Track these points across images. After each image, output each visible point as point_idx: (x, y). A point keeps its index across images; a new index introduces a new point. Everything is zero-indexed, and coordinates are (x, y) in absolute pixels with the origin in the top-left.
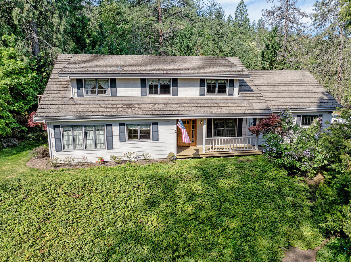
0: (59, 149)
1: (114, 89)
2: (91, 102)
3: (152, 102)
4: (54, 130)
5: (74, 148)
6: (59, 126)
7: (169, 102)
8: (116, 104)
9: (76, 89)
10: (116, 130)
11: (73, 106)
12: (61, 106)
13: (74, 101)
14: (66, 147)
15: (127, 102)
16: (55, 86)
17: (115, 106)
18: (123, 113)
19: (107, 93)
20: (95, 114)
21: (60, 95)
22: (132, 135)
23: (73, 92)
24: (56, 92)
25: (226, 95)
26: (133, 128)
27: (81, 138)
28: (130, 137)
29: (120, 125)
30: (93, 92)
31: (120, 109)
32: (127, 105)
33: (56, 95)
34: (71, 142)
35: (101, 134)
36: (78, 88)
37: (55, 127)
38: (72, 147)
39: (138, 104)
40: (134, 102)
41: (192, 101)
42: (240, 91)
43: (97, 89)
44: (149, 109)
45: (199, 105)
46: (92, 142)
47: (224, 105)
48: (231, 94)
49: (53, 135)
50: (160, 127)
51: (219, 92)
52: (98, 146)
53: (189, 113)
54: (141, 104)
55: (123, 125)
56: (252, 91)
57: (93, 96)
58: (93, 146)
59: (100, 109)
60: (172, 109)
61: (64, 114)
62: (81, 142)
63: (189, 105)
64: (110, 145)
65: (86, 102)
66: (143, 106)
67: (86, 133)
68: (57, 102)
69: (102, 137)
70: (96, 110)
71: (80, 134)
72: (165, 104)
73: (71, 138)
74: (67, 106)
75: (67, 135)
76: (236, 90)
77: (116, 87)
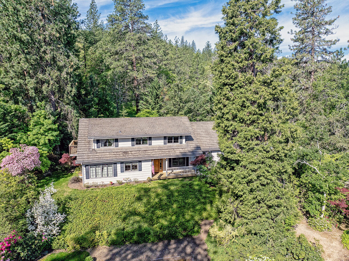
0: (88, 177)
1: (117, 143)
2: (105, 151)
3: (138, 150)
4: (86, 167)
5: (96, 176)
6: (88, 166)
7: (147, 149)
8: (119, 152)
9: (96, 144)
10: (119, 166)
11: (96, 154)
12: (89, 154)
13: (95, 151)
14: (91, 176)
15: (124, 150)
16: (83, 141)
17: (118, 153)
18: (123, 157)
19: (113, 145)
20: (108, 158)
21: (87, 148)
22: (127, 168)
23: (94, 146)
24: (84, 146)
25: (178, 144)
26: (127, 165)
27: (100, 171)
28: (126, 170)
29: (121, 163)
30: (105, 145)
31: (121, 155)
32: (124, 152)
33: (85, 148)
34: (94, 174)
35: (111, 169)
36: (97, 144)
37: (86, 166)
38: (95, 176)
39: (131, 151)
40: (128, 150)
41: (160, 148)
42: (186, 140)
43: (107, 144)
44: (137, 154)
45: (163, 150)
46: (106, 173)
47: (177, 150)
48: (181, 143)
49: (85, 170)
50: (143, 163)
51: (175, 142)
52: (109, 175)
53: (158, 155)
54: (132, 151)
55: (123, 163)
56: (193, 140)
57: (106, 148)
58: (106, 176)
59: (111, 156)
60: (149, 154)
61: (92, 159)
62: (100, 173)
63: (158, 151)
64: (115, 175)
65: (102, 152)
66: (133, 152)
67: (103, 168)
68: (86, 152)
69: (111, 170)
70: (108, 156)
71: (99, 169)
72: (145, 151)
73: (94, 171)
74: (92, 154)
75: (92, 170)
76: (184, 140)
77: (118, 142)
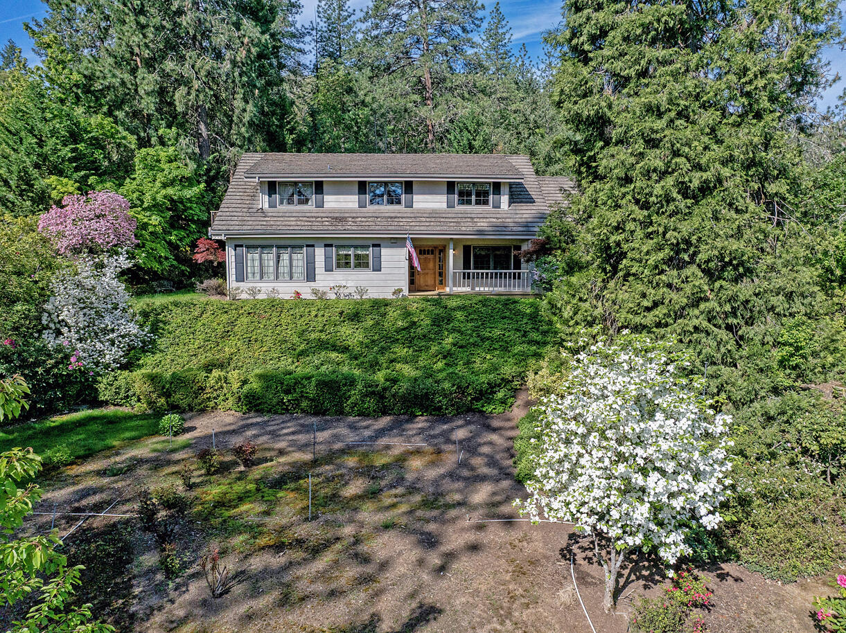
0: (241, 278)
1: (319, 196)
2: (287, 215)
3: (374, 215)
4: (235, 250)
5: (262, 277)
6: (242, 246)
7: (399, 215)
8: (322, 218)
9: (267, 197)
10: (320, 253)
11: (262, 219)
12: (246, 218)
13: (263, 212)
14: (250, 275)
15: (337, 215)
16: (238, 194)
17: (319, 219)
18: (330, 228)
19: (310, 203)
20: (291, 228)
21: (244, 206)
22: (344, 263)
23: (264, 201)
24: (239, 201)
25: (489, 208)
26: (342, 252)
27: (271, 263)
28: (338, 266)
29: (326, 246)
30: (290, 202)
31: (327, 223)
32: (336, 218)
33: (240, 206)
34: (257, 269)
35: (299, 258)
36: (270, 196)
37: (236, 246)
38: (258, 276)
39: (353, 218)
40: (347, 215)
41: (434, 215)
43: (296, 197)
44: (367, 224)
45: (442, 220)
46: (287, 270)
48: (497, 206)
49: (233, 257)
50: (384, 251)
51: (478, 203)
52: (295, 276)
54: (358, 217)
55: (331, 246)
56: (534, 202)
57: (291, 207)
58: (287, 278)
59: (299, 223)
60: (401, 224)
61: (249, 227)
62: (271, 269)
63: (428, 220)
64: (311, 276)
65: (281, 214)
66: (360, 219)
67: (279, 257)
68: (240, 214)
69: (300, 263)
70: (293, 223)
71: (269, 258)
72: (391, 218)
73: (257, 263)
74: (253, 219)
75: (253, 258)
76: (505, 199)
77: (322, 193)
